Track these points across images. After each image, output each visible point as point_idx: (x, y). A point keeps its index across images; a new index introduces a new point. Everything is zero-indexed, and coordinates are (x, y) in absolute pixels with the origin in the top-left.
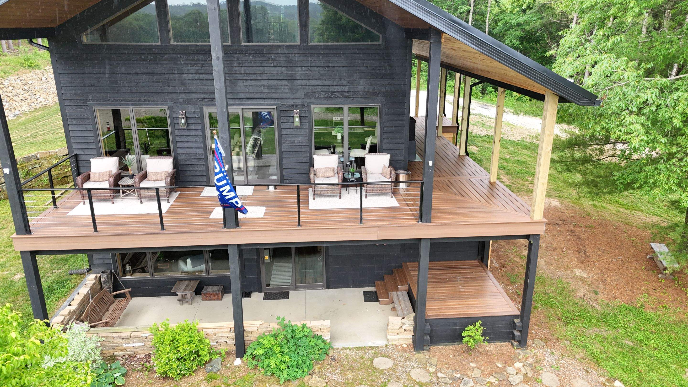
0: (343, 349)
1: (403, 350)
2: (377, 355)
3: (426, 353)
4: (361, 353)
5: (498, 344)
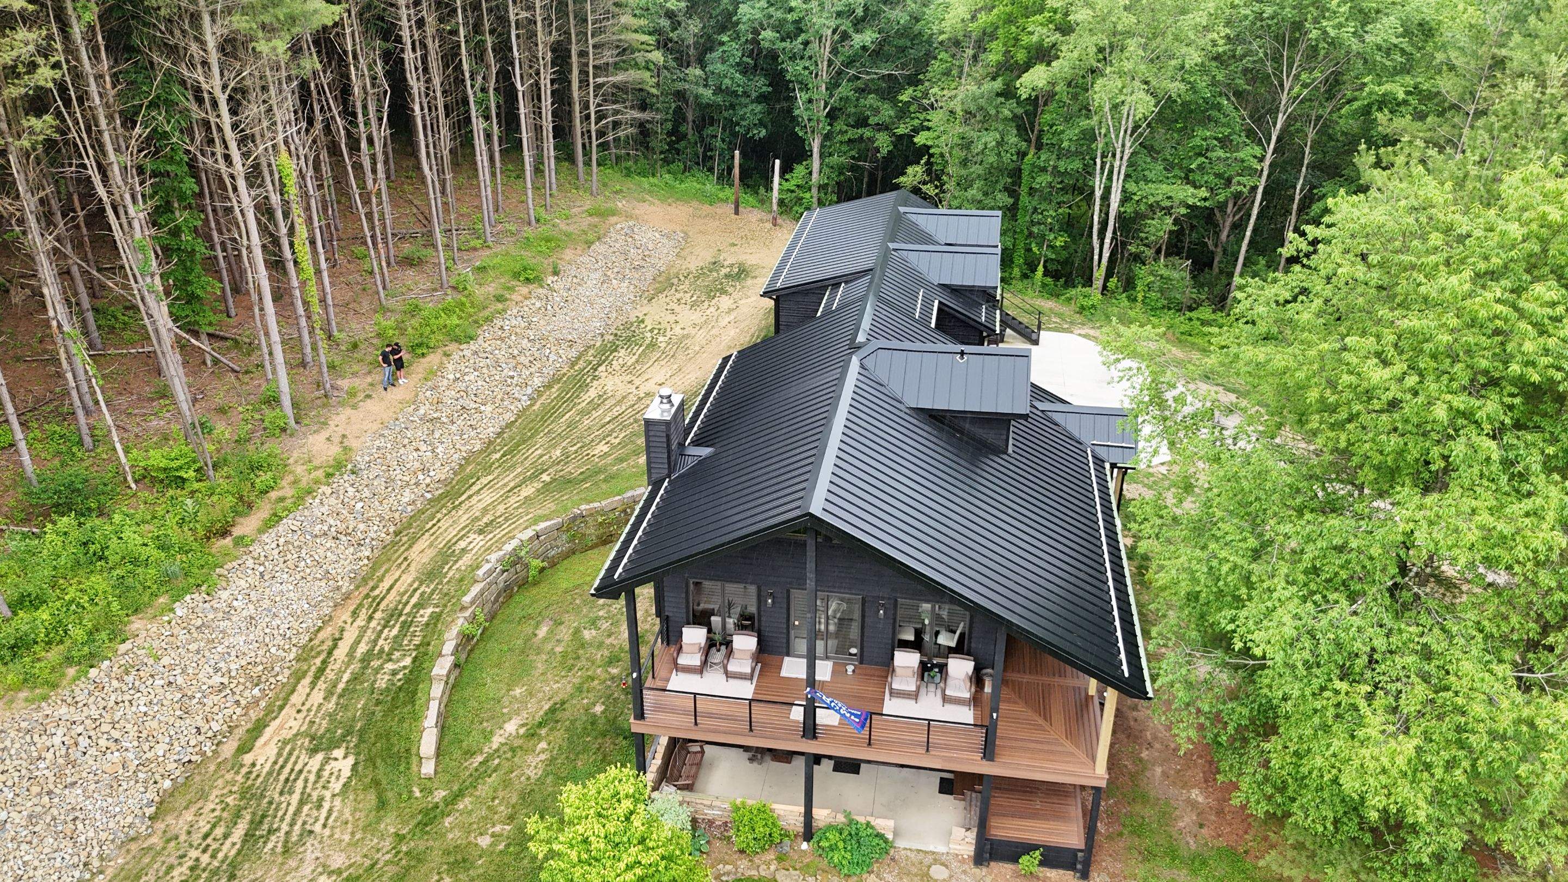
0: (905, 849)
1: (963, 861)
2: (936, 861)
3: (985, 869)
4: (921, 856)
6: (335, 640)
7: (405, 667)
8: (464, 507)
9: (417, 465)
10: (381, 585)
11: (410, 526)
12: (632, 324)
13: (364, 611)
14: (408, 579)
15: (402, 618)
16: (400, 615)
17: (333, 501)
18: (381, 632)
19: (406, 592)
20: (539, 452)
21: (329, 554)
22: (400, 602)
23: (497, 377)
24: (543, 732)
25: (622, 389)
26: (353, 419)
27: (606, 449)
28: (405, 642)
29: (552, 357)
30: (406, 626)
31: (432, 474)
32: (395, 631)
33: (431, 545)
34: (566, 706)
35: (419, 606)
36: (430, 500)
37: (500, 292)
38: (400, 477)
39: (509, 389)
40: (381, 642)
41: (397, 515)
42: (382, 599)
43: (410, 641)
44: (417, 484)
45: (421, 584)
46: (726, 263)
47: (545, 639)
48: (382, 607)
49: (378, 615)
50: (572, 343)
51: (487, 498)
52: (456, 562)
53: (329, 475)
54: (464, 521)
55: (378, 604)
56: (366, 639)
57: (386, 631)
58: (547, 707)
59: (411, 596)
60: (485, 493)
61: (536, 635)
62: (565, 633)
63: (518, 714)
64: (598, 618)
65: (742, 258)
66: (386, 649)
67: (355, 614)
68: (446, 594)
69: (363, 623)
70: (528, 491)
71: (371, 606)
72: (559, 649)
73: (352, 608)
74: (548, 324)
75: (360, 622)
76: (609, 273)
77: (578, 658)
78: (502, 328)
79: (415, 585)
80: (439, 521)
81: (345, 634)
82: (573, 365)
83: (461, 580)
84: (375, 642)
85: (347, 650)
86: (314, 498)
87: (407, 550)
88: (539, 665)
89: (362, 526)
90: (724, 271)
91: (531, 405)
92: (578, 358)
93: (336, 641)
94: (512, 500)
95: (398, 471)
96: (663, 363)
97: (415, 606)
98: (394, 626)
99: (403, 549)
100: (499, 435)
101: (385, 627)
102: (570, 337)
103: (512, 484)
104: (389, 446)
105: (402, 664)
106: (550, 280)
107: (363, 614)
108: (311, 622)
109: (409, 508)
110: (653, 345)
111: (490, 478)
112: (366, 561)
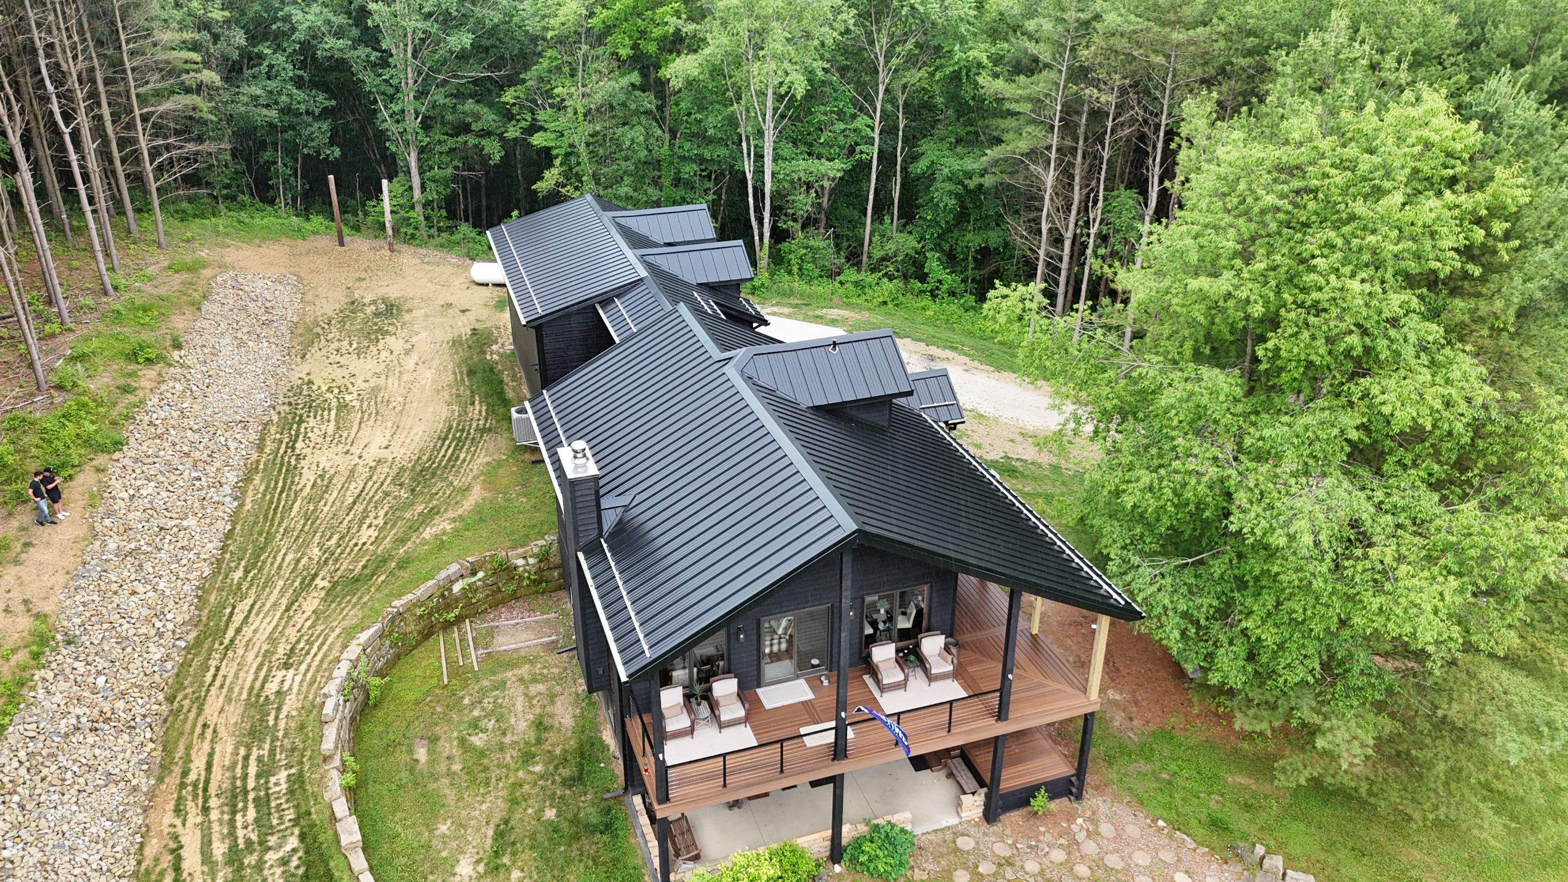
0: (924, 834)
1: (977, 825)
2: (956, 834)
3: (1000, 825)
4: (940, 835)
5: (1057, 801)
6: (172, 851)
7: (294, 850)
8: (240, 643)
9: (145, 612)
10: (192, 766)
11: (182, 687)
12: (300, 387)
13: (190, 804)
14: (225, 749)
15: (251, 796)
16: (246, 792)
17: (63, 686)
18: (232, 822)
19: (234, 764)
20: (290, 556)
21: (97, 752)
22: (234, 778)
23: (181, 483)
24: (506, 860)
25: (344, 463)
26: (24, 576)
27: (373, 533)
28: (275, 822)
29: (233, 445)
30: (262, 803)
31: (169, 616)
32: (251, 814)
33: (229, 700)
34: (512, 823)
35: (265, 772)
36: (188, 649)
37: (121, 382)
38: (132, 632)
39: (203, 493)
40: (240, 833)
41: (157, 677)
42: (207, 781)
43: (281, 818)
44: (160, 635)
45: (249, 748)
46: (366, 301)
47: (432, 762)
48: (213, 789)
49: (213, 802)
50: (245, 424)
51: (263, 626)
52: (279, 709)
53: (36, 656)
54: (252, 660)
55: (205, 790)
56: (216, 837)
57: (239, 817)
58: (490, 833)
59: (245, 766)
60: (255, 621)
61: (417, 761)
62: (448, 747)
63: (464, 853)
64: (478, 719)
65: (382, 292)
66: (254, 837)
67: (179, 810)
68: (293, 750)
69: (199, 819)
70: (311, 603)
71: (195, 796)
72: (456, 767)
73: (171, 805)
74: (205, 407)
75: (194, 817)
76: (239, 335)
77: (486, 769)
78: (151, 424)
79: (242, 751)
80: (218, 669)
81: (181, 839)
82: (260, 448)
83: (302, 727)
84: (232, 834)
85: (198, 857)
86: (33, 688)
87: (199, 714)
88: (447, 791)
89: (120, 705)
90: (370, 310)
91: (242, 505)
92: (262, 439)
93: (176, 853)
94: (299, 619)
95: (126, 626)
96: (371, 423)
97: (258, 776)
98: (245, 808)
99: (192, 715)
100: (224, 549)
101: (234, 813)
102: (238, 418)
103: (284, 602)
104: (95, 597)
105: (288, 848)
106: (176, 354)
107: (192, 809)
108: (124, 839)
109: (169, 665)
110: (343, 407)
111: (249, 601)
112: (152, 745)
